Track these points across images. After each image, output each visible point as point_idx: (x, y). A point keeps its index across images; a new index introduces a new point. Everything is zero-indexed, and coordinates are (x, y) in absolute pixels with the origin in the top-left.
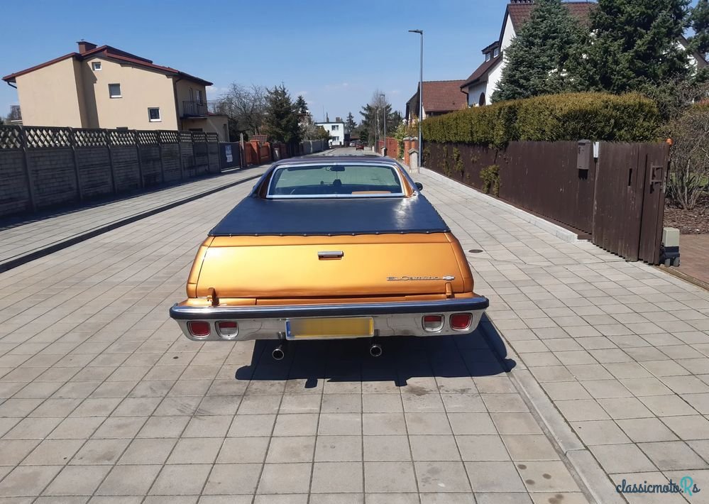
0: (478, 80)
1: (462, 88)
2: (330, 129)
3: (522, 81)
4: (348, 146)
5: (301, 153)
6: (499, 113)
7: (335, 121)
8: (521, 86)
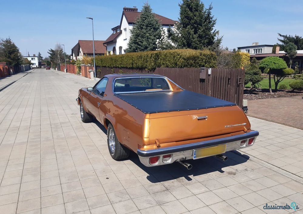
0: (112, 41)
1: (104, 44)
2: (31, 60)
3: (140, 43)
4: (41, 68)
5: (20, 71)
6: (151, 56)
7: (33, 56)
8: (140, 45)
